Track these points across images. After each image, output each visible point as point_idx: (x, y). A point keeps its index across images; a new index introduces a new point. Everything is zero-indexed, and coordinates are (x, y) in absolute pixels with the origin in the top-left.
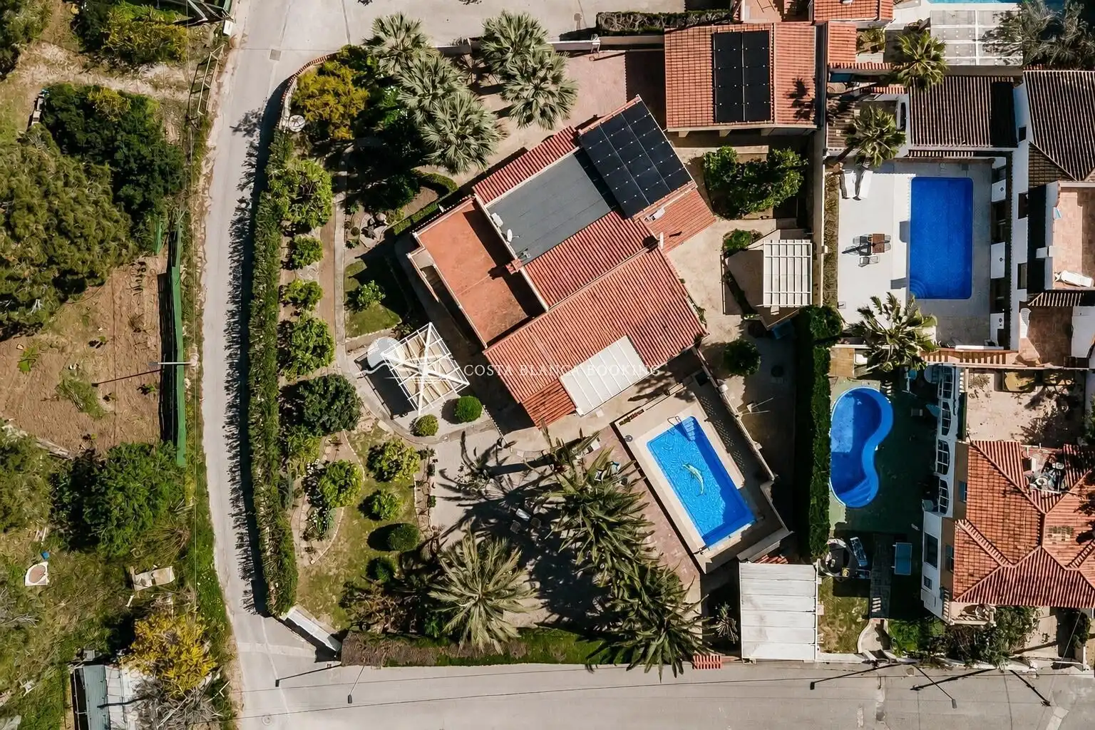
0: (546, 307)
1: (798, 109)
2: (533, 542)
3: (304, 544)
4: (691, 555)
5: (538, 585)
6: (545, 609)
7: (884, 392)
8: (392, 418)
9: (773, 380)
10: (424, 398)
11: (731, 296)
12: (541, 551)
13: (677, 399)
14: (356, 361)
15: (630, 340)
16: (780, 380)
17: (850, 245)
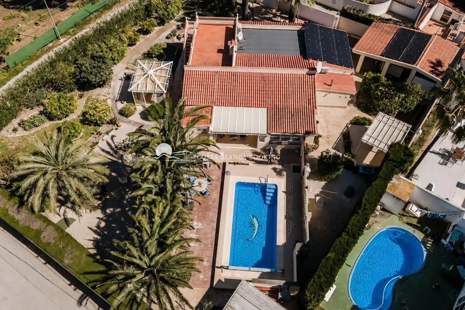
0: (234, 65)
1: (433, 70)
2: (124, 198)
3: (16, 126)
4: (214, 267)
5: (103, 224)
6: (92, 242)
7: (424, 243)
8: (116, 101)
9: (343, 197)
10: (138, 85)
11: (342, 142)
12: (123, 207)
13: (273, 171)
14: (125, 73)
15: (268, 114)
16: (349, 200)
17: (437, 150)
